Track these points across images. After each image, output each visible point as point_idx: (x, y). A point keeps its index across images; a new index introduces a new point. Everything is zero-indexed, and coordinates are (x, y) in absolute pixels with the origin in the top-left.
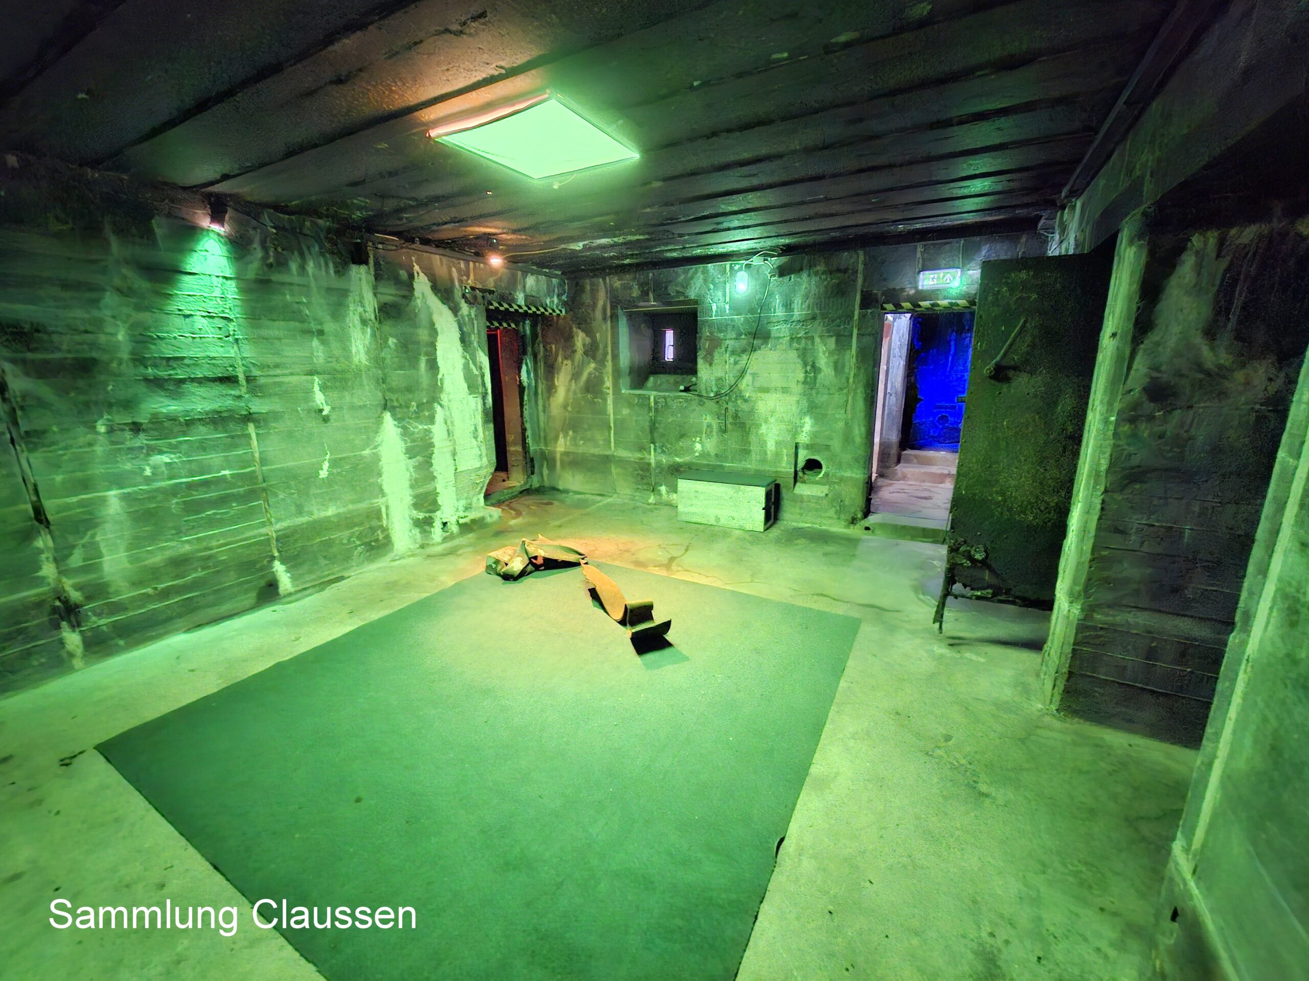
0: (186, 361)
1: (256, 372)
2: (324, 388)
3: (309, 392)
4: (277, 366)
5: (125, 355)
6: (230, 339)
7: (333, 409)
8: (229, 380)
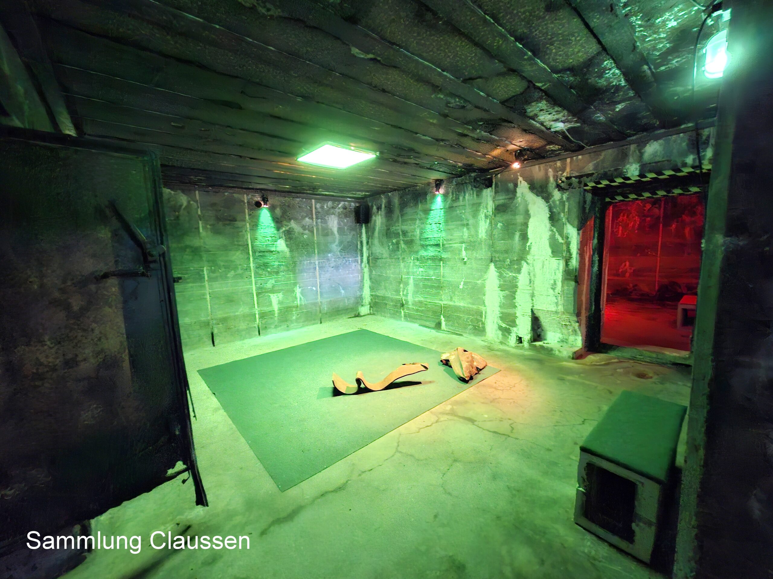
0: (429, 239)
1: (445, 243)
2: (466, 249)
3: (460, 251)
4: (451, 240)
5: (418, 238)
6: (440, 231)
7: (468, 259)
8: (438, 245)
